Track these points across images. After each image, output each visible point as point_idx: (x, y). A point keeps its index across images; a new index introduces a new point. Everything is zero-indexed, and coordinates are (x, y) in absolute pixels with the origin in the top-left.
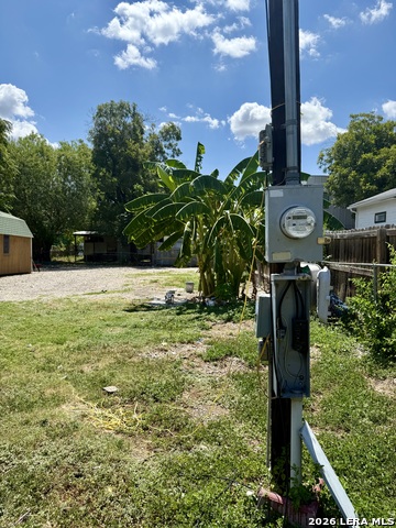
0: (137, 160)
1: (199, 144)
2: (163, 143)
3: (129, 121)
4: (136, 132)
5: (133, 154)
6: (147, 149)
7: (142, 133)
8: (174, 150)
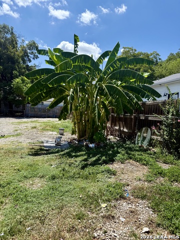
0: (14, 58)
1: (75, 36)
2: (29, 51)
3: (9, 36)
4: (13, 42)
5: (12, 54)
6: (19, 53)
7: (16, 44)
8: (34, 55)
